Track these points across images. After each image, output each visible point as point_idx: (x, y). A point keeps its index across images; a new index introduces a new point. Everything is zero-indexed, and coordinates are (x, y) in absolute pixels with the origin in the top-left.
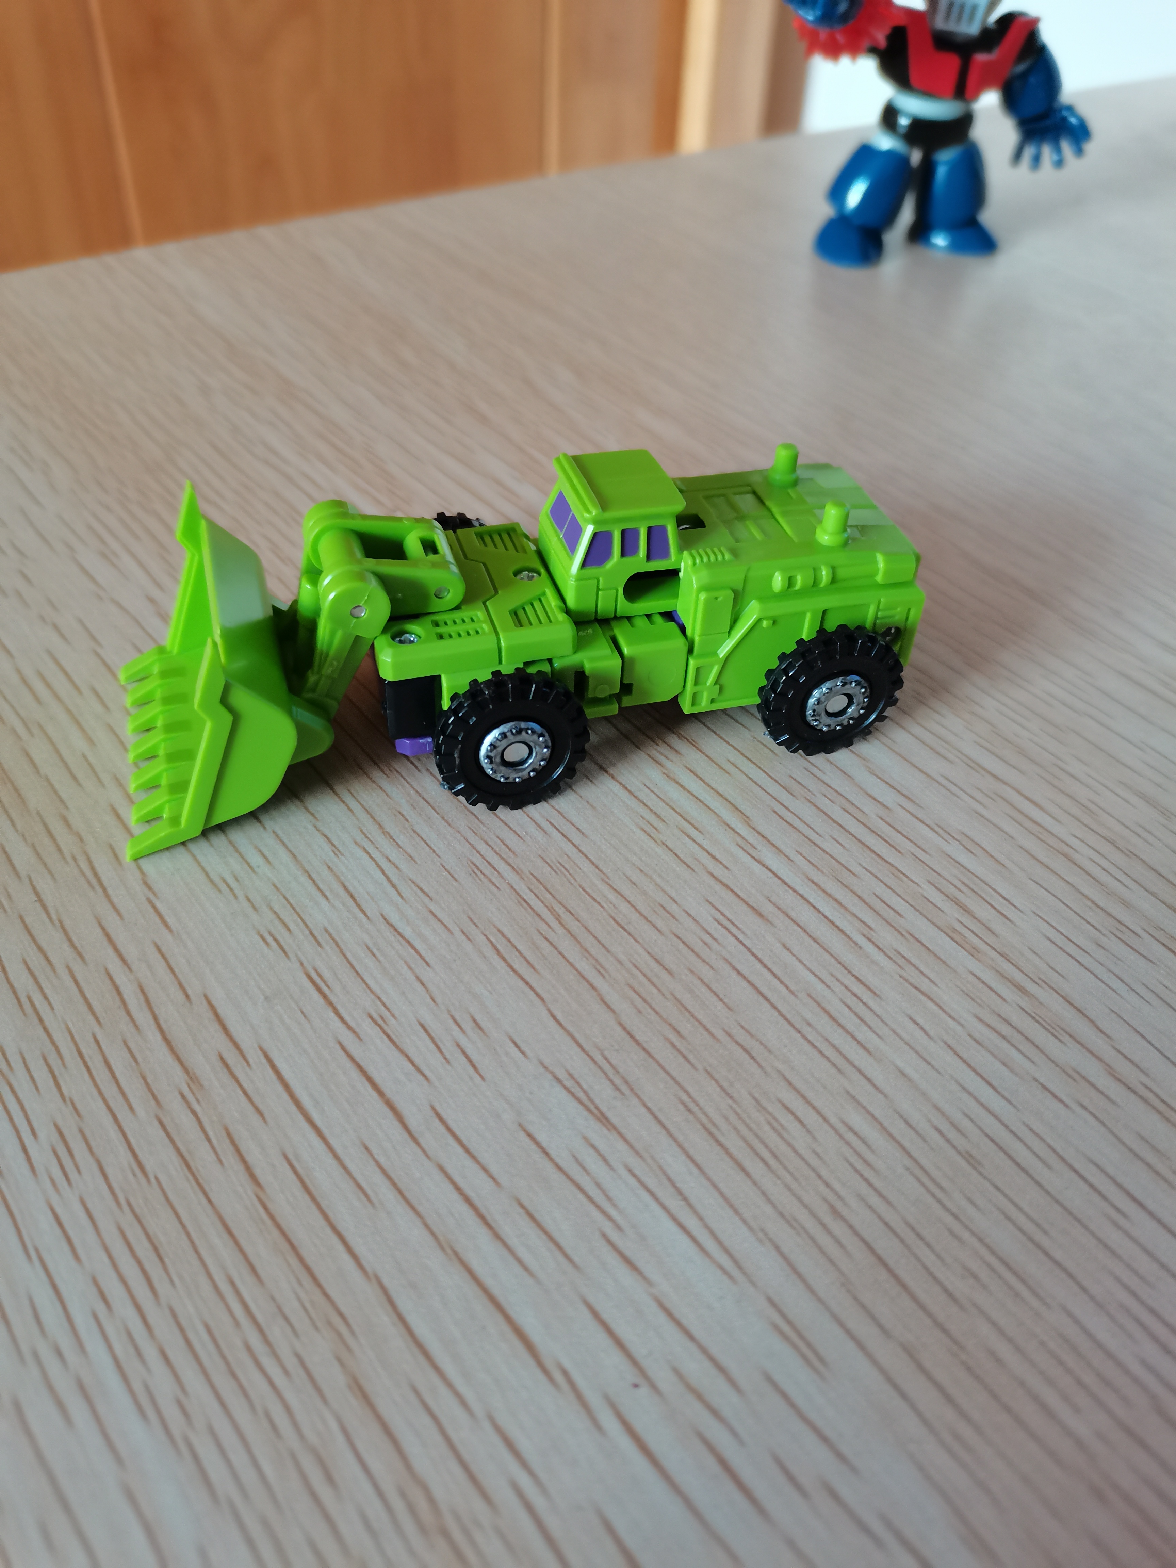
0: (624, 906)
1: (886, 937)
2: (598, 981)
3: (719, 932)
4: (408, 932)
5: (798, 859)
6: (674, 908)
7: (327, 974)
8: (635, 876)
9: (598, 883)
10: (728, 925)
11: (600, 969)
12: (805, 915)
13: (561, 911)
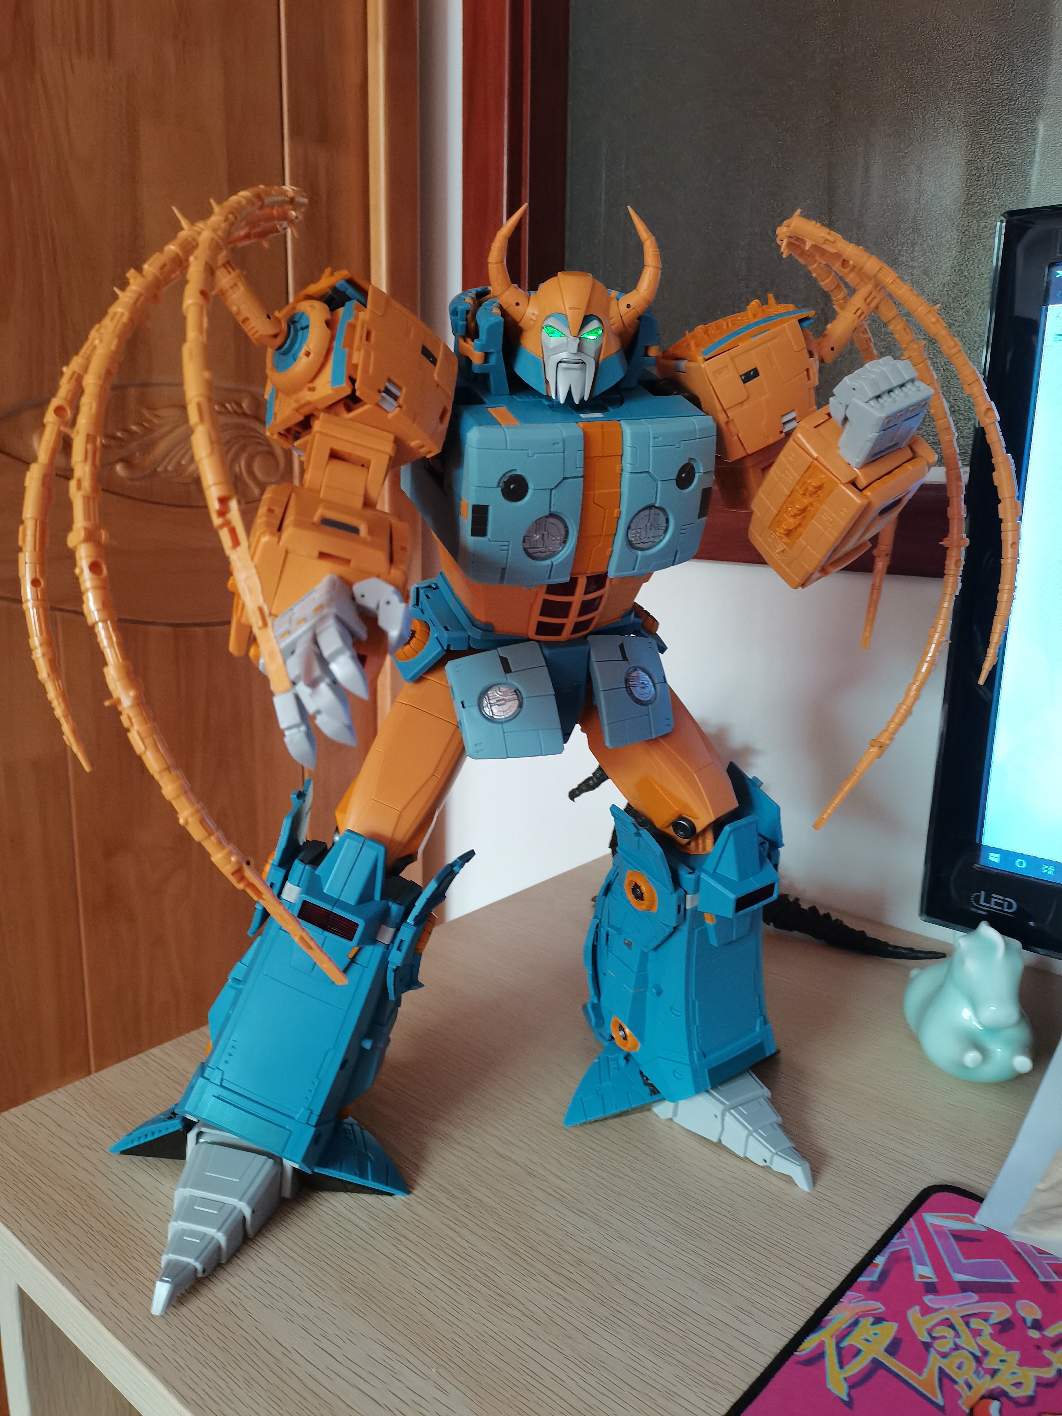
0: (389, 1293)
1: (465, 1288)
2: (383, 1315)
3: (417, 1295)
4: (327, 1311)
5: (439, 1270)
6: (403, 1290)
7: (307, 1327)
8: (391, 1283)
9: (380, 1287)
10: (420, 1293)
11: (384, 1311)
12: (442, 1286)
13: (371, 1297)
